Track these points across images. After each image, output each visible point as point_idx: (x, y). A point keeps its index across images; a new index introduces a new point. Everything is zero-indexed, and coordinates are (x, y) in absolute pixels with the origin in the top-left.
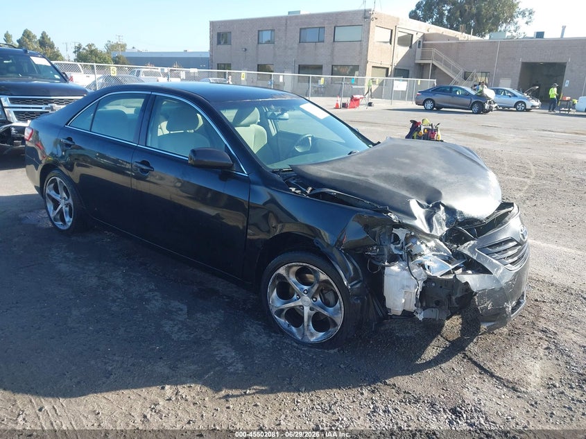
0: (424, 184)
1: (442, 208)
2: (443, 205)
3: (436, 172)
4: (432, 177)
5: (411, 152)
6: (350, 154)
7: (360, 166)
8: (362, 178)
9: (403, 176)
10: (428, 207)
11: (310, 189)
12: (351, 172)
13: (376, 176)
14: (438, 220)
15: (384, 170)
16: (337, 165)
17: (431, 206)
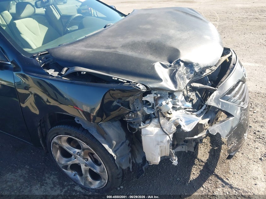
0: (164, 46)
1: (182, 64)
2: (182, 61)
3: (172, 32)
4: (170, 38)
5: (151, 19)
6: (105, 27)
7: (110, 39)
8: (112, 50)
9: (147, 41)
10: (170, 66)
11: (65, 69)
12: (102, 47)
13: (124, 46)
14: (180, 76)
15: (130, 39)
16: (90, 41)
17: (172, 64)
